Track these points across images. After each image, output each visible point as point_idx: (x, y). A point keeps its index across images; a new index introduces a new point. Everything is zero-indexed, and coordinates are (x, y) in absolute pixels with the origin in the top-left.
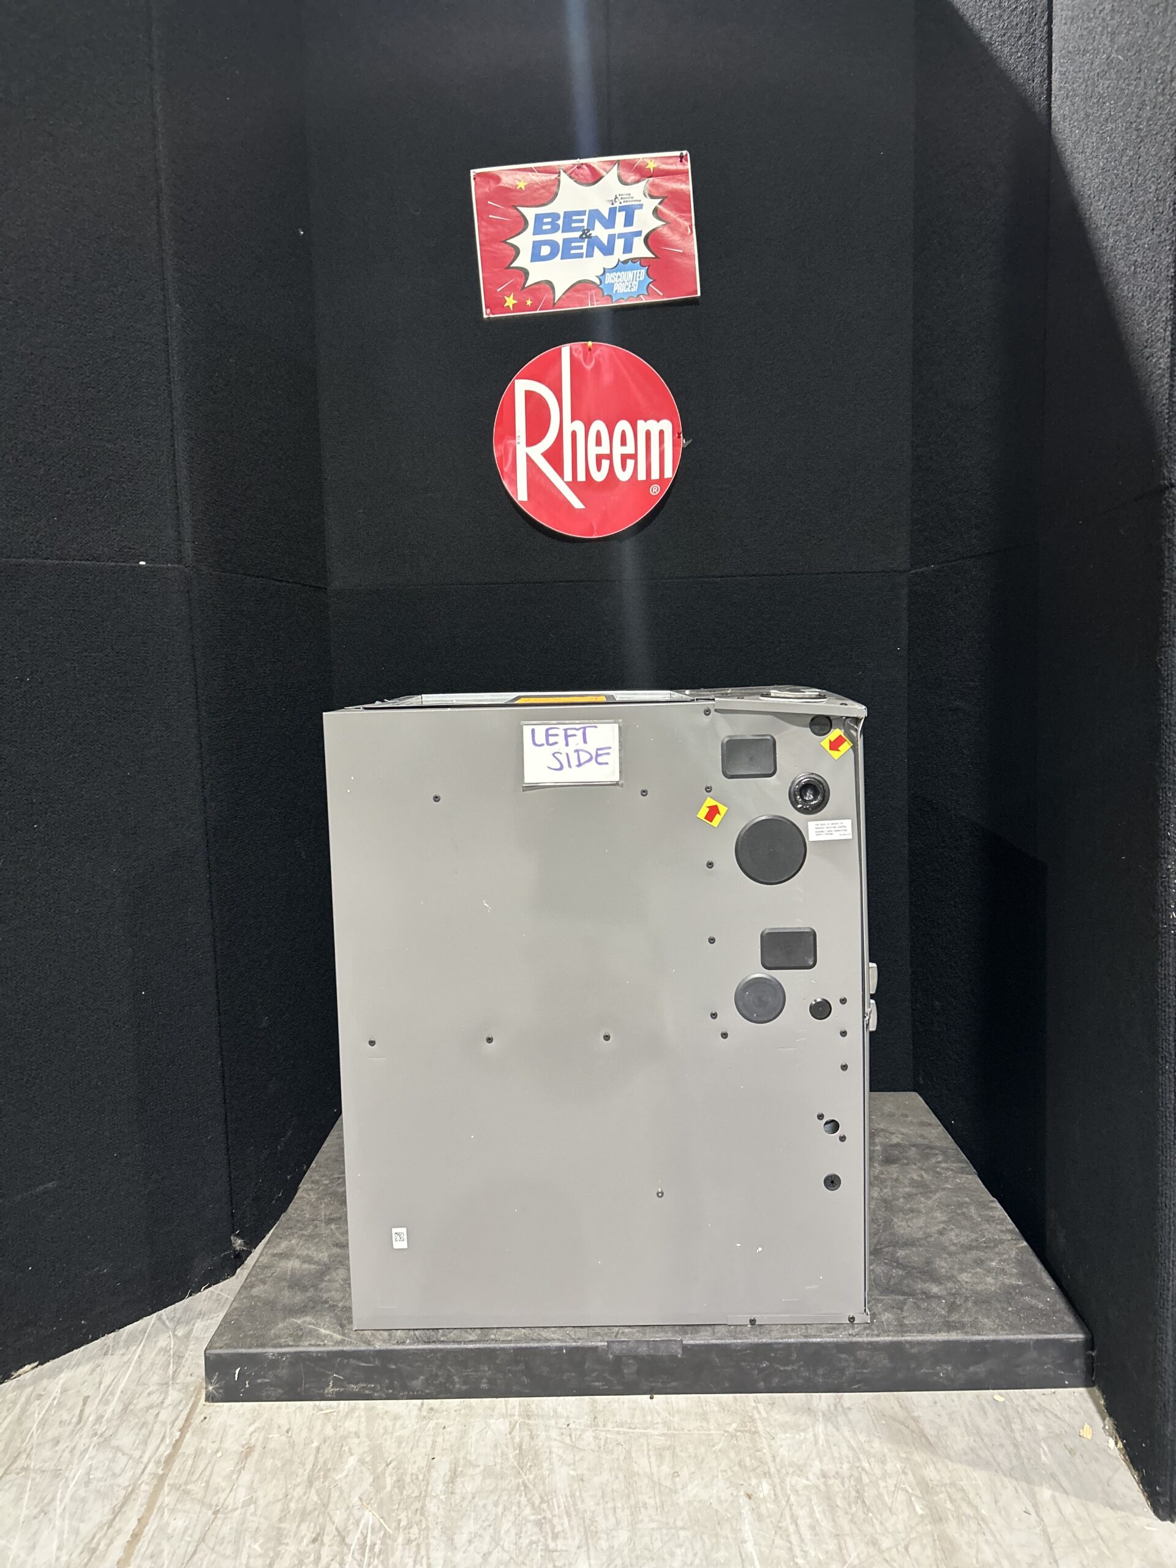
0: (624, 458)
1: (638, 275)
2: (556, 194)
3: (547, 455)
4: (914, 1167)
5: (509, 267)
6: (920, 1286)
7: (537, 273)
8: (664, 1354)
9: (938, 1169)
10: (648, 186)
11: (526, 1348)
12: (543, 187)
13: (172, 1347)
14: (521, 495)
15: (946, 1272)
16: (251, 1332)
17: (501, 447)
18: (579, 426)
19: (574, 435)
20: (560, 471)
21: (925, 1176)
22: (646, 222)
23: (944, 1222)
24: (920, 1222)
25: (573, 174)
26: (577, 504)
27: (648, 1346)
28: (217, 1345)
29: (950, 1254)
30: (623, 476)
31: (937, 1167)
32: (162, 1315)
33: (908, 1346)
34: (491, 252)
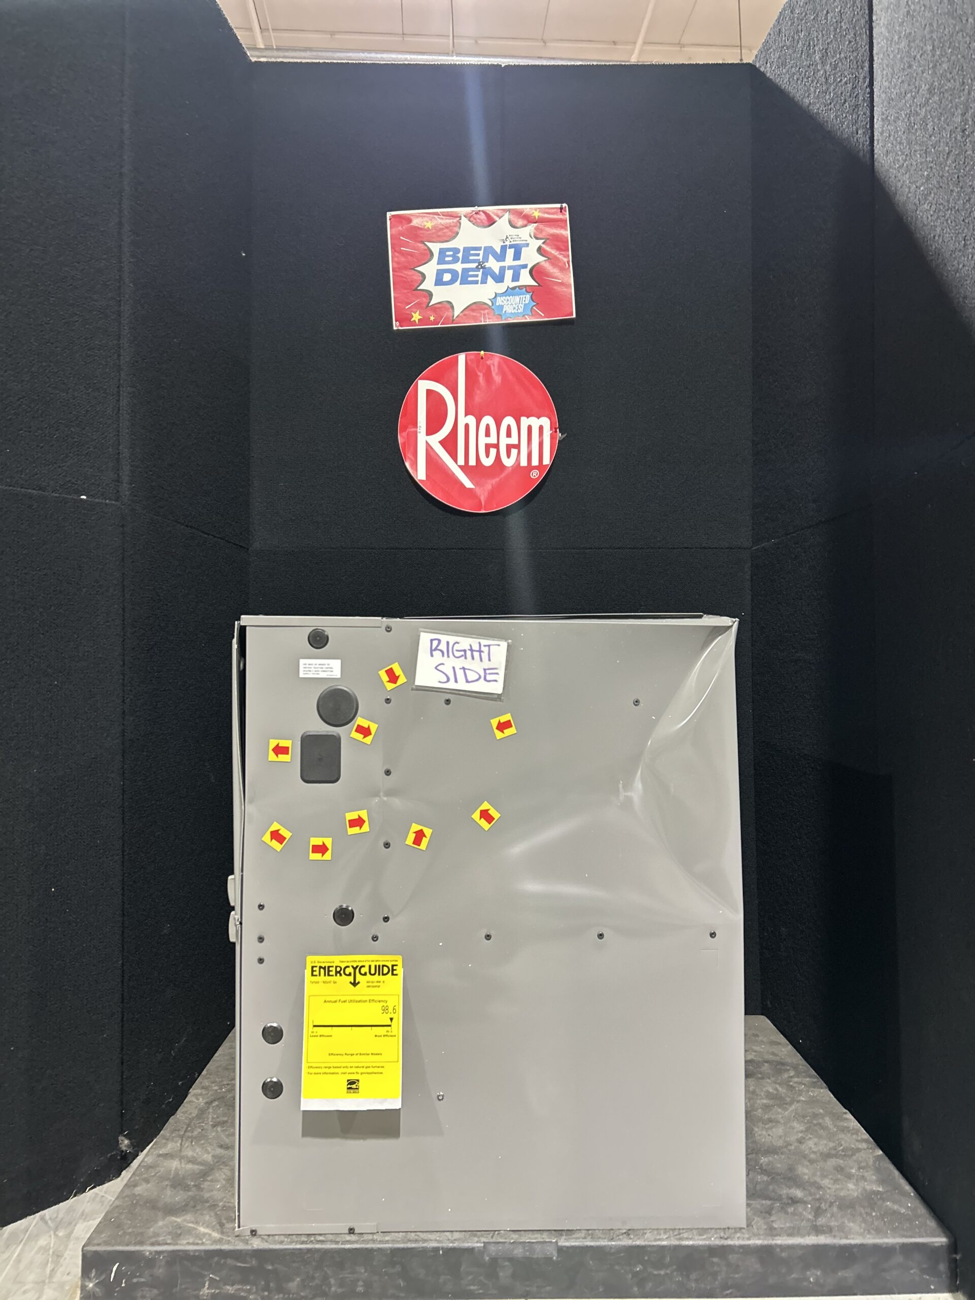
0: (509, 447)
1: (524, 299)
2: (457, 233)
3: (443, 443)
4: (768, 1080)
5: (416, 289)
6: (784, 1191)
7: (439, 295)
8: (540, 1257)
9: (791, 1083)
10: (533, 229)
11: (403, 1249)
12: (447, 228)
13: (52, 1246)
14: (421, 475)
15: (809, 1178)
16: (130, 1230)
17: (405, 434)
18: (471, 420)
19: (467, 426)
20: (455, 458)
21: (780, 1089)
22: (531, 257)
23: (802, 1132)
24: (780, 1131)
25: (470, 217)
26: (468, 484)
27: (524, 1248)
28: (95, 1242)
29: (812, 1162)
30: (508, 462)
31: (791, 1081)
32: (45, 1215)
33: (778, 1250)
34: (402, 277)
